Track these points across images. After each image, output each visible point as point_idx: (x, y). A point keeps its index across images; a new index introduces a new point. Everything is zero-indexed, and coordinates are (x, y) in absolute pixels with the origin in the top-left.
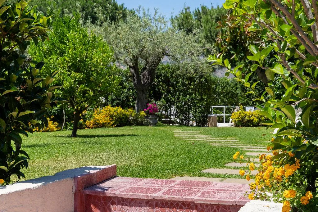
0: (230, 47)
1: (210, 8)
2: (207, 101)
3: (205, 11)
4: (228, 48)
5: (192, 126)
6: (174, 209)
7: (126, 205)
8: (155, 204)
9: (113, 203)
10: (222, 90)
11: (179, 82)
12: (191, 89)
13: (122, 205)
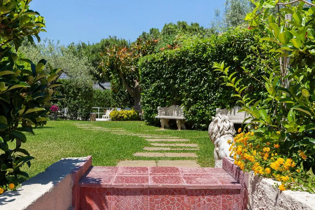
0: (109, 69)
1: (87, 45)
2: (89, 104)
3: (84, 46)
4: (108, 70)
5: (79, 120)
6: (167, 195)
7: (122, 195)
8: (149, 192)
9: (108, 194)
10: (97, 97)
11: (71, 91)
12: (79, 96)
13: (118, 195)
